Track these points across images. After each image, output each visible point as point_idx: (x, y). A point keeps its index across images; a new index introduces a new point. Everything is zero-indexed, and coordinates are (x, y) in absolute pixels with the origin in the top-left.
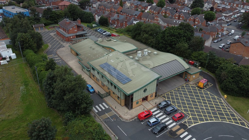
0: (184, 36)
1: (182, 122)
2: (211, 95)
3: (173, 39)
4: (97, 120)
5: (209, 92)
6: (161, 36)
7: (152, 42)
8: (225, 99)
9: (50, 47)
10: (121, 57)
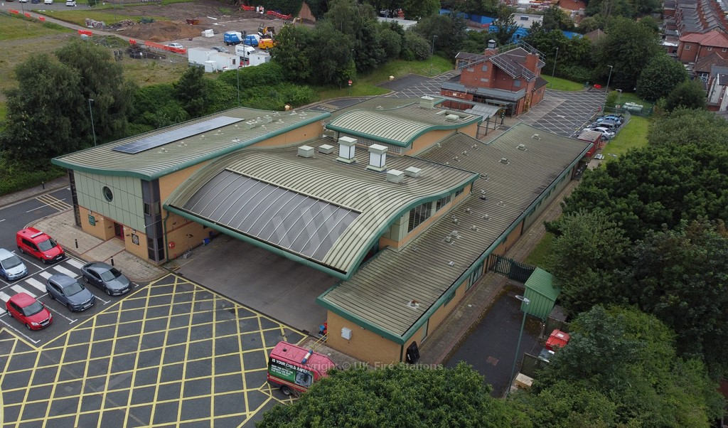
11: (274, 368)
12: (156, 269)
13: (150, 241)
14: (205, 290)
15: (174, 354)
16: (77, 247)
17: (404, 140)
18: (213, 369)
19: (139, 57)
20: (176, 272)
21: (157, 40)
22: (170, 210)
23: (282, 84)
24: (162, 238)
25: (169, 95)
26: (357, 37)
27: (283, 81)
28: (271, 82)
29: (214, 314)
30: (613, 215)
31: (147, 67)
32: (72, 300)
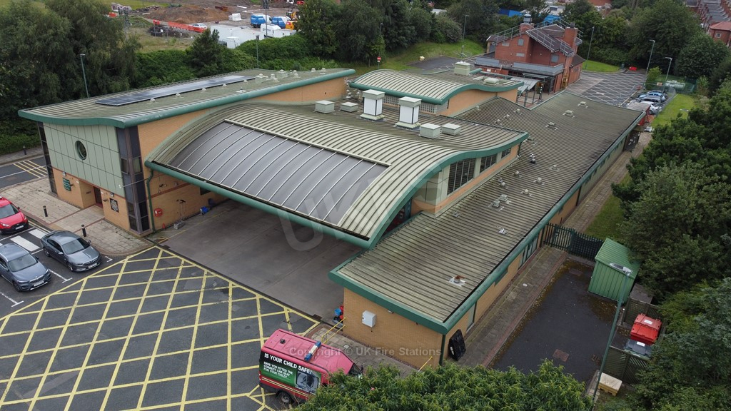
11: (267, 366)
12: (138, 241)
13: (130, 206)
14: (195, 265)
15: (141, 346)
16: (46, 215)
17: (440, 98)
18: (189, 366)
19: (160, 35)
20: (162, 245)
21: (181, 22)
22: (154, 167)
23: (307, 58)
24: (145, 203)
25: (180, 61)
26: (387, 13)
27: (307, 55)
28: (295, 55)
29: (202, 294)
30: (712, 168)
31: (166, 43)
32: (17, 276)
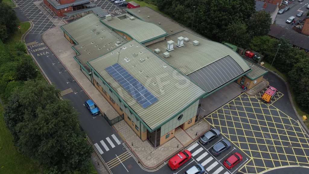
0: (241, 11)
1: (239, 171)
2: (282, 115)
3: (223, 16)
4: (101, 170)
5: (278, 110)
6: (204, 9)
7: (189, 18)
8: (304, 122)
9: (33, 28)
10: (141, 53)
20: (203, 117)
